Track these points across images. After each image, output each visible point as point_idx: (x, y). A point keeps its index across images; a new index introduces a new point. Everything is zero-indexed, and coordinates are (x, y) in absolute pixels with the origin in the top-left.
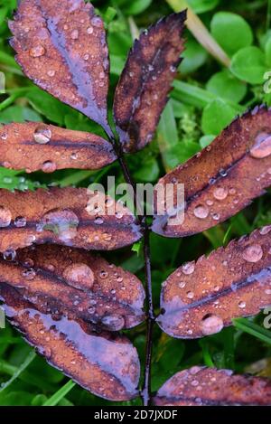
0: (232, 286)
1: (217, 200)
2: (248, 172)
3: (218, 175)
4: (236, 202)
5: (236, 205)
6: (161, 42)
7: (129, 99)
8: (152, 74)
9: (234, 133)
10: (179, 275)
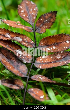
0: (52, 62)
1: (53, 48)
2: (61, 46)
3: (55, 44)
4: (57, 50)
5: (57, 51)
6: (50, 16)
7: (40, 24)
8: (46, 22)
9: (61, 36)
10: (41, 57)
